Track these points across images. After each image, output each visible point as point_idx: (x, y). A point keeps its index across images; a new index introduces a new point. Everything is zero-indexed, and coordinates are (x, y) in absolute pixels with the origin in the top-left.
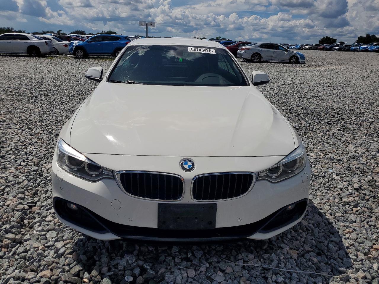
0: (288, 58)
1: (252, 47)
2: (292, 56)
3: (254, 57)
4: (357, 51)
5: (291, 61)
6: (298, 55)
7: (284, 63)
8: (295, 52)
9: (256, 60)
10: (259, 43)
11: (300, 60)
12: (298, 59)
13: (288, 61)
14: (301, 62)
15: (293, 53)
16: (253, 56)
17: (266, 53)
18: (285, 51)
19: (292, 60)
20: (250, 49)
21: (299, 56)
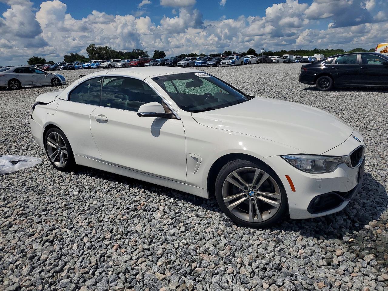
0: (49, 80)
1: (5, 73)
2: (53, 79)
3: (12, 83)
4: (81, 69)
5: (53, 84)
6: (58, 77)
7: (47, 86)
8: (54, 74)
9: (15, 87)
10: (12, 68)
11: (62, 82)
12: (59, 80)
13: (50, 84)
14: (63, 83)
15: (53, 75)
16: (10, 82)
17: (24, 78)
18: (44, 74)
19: (54, 82)
20: (4, 75)
21: (60, 78)
